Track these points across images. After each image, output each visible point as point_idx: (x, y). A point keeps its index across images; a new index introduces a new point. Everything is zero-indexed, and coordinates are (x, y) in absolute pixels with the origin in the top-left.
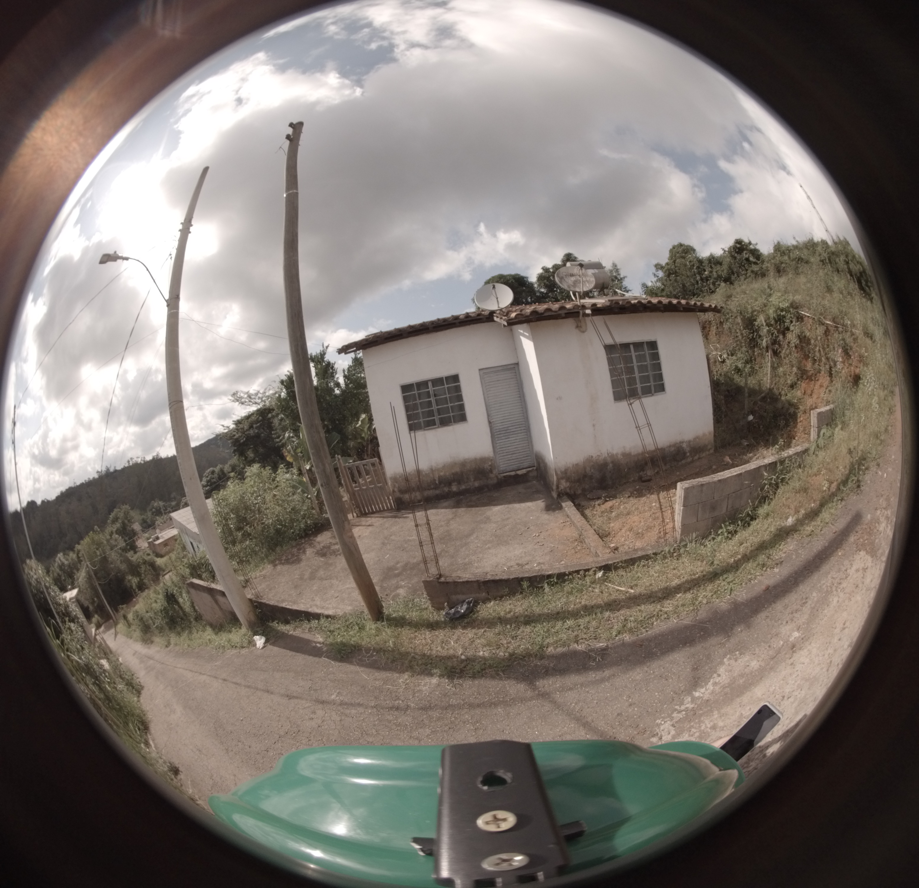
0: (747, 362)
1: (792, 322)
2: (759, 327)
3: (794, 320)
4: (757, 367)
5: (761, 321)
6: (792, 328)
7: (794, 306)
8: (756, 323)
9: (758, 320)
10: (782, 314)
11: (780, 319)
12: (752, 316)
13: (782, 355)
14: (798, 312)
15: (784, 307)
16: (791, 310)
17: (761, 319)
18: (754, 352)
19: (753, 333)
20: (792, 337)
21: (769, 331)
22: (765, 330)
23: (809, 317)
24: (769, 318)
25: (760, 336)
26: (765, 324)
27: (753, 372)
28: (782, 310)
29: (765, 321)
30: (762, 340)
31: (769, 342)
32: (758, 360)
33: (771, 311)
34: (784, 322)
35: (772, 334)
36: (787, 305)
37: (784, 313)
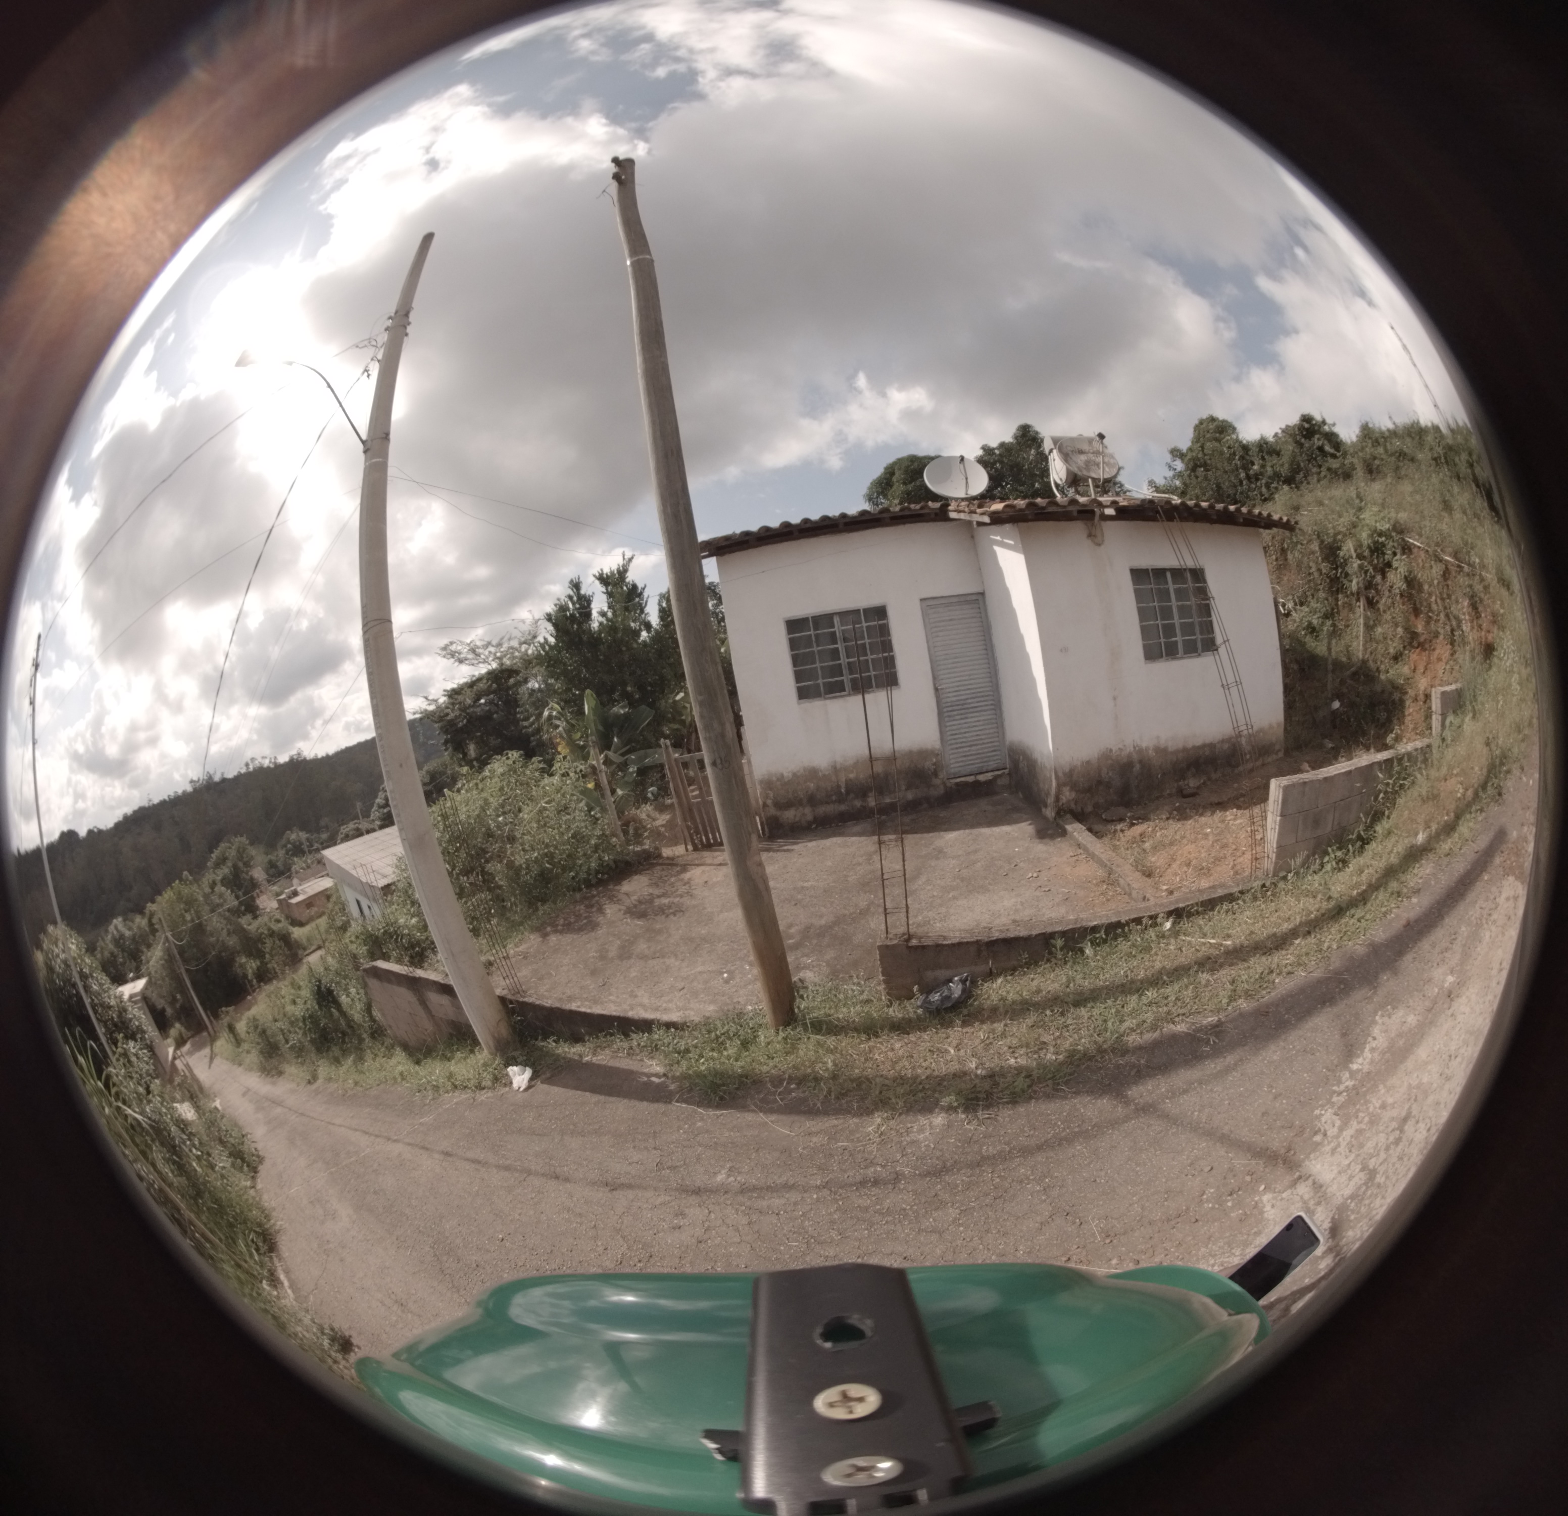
0: (1326, 616)
1: (1395, 554)
2: (1345, 560)
3: (1399, 551)
4: (1341, 625)
5: (1349, 551)
6: (1395, 564)
7: (1399, 529)
8: (1341, 554)
9: (1345, 548)
10: (1380, 540)
11: (1377, 549)
12: (1335, 541)
13: (1381, 606)
14: (1403, 540)
15: (1383, 529)
16: (1394, 534)
17: (1348, 548)
18: (1337, 600)
19: (1336, 569)
20: (1396, 579)
21: (1361, 567)
22: (1355, 565)
23: (1419, 547)
24: (1361, 546)
25: (1347, 575)
26: (1354, 555)
27: (1335, 633)
28: (1380, 535)
29: (1356, 551)
30: (1351, 581)
31: (1361, 585)
32: (1344, 613)
33: (1364, 535)
34: (1384, 554)
35: (1366, 572)
36: (1387, 526)
37: (1384, 539)
